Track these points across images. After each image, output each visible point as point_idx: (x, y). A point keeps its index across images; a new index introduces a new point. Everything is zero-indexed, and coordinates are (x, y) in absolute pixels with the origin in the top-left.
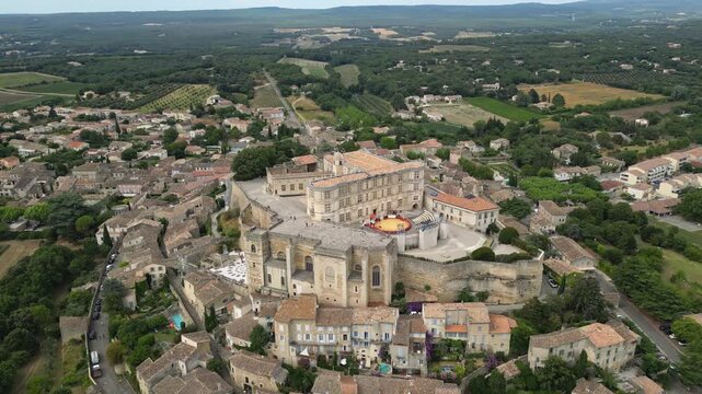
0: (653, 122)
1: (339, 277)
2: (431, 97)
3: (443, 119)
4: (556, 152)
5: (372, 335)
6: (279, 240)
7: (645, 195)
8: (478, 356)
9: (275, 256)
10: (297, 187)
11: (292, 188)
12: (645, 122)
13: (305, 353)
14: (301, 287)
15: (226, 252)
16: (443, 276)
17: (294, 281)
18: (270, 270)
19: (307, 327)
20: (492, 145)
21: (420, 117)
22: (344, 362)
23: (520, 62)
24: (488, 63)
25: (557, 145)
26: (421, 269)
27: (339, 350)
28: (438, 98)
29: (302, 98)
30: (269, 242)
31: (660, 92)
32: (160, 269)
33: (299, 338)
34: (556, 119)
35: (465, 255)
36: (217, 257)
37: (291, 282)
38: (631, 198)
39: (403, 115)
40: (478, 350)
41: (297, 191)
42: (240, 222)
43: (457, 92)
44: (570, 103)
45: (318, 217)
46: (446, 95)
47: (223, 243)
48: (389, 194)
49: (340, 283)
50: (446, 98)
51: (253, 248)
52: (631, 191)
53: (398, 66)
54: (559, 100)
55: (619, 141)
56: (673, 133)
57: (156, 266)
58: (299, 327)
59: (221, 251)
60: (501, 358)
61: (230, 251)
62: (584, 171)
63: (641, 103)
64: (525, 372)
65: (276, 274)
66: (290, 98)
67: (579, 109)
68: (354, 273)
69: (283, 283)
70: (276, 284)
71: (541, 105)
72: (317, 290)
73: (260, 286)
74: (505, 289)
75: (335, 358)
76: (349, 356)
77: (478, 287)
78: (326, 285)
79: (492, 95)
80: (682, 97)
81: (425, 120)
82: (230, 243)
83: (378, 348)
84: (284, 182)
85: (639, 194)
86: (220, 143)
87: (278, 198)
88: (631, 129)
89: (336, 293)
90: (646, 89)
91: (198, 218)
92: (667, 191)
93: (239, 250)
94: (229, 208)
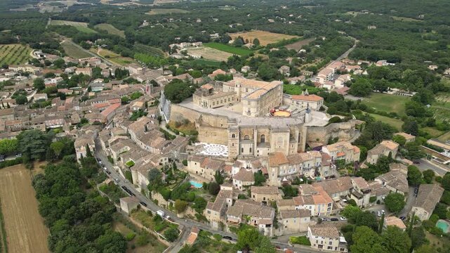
0: (308, 51)
1: (285, 141)
2: (185, 44)
3: (202, 57)
4: (281, 71)
5: (312, 164)
6: (246, 129)
7: (332, 87)
8: (350, 164)
9: (243, 138)
10: (220, 102)
11: (218, 103)
12: (304, 51)
13: (285, 180)
14: (262, 151)
15: (193, 144)
16: (325, 132)
17: (258, 149)
18: (243, 146)
19: (285, 167)
20: (243, 70)
21: (187, 57)
22: (302, 180)
23: (217, 20)
24: (199, 21)
25: (279, 67)
26: (314, 131)
27: (298, 175)
28: (189, 44)
29: (100, 50)
30: (240, 131)
31: (296, 34)
32: (165, 159)
33: (281, 173)
34: (261, 53)
35: (327, 123)
36: (189, 147)
37: (256, 150)
38: (327, 89)
39: (177, 57)
40: (350, 162)
42: (198, 125)
43: (198, 40)
44: (263, 43)
45: (253, 115)
46: (191, 42)
47: (190, 140)
49: (285, 144)
50: (194, 44)
51: (233, 136)
52: (325, 86)
53: (144, 24)
54: (257, 42)
55: (301, 62)
56: (319, 56)
57: (163, 158)
58: (281, 168)
59: (190, 144)
60: (358, 163)
62: (299, 78)
63: (294, 41)
64: (371, 166)
65: (246, 147)
66: (92, 50)
67: (270, 46)
68: (292, 138)
69: (250, 151)
70: (247, 152)
71: (248, 45)
72: (272, 150)
73: (236, 155)
74: (345, 134)
75: (297, 179)
76: (302, 177)
77: (334, 136)
78: (277, 147)
79: (217, 41)
80: (308, 37)
81: (191, 59)
82: (194, 138)
83: (314, 170)
85: (329, 87)
86: (78, 84)
87: (215, 110)
88: (302, 55)
89: (283, 150)
90: (289, 33)
92: (339, 84)
93: (199, 142)
94: (170, 121)
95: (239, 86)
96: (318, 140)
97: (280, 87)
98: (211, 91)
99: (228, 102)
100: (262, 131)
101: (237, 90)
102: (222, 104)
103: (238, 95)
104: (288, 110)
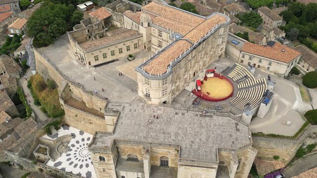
6: (129, 146)
9: (125, 157)
10: (109, 54)
11: (105, 56)
15: (54, 132)
18: (123, 174)
30: (117, 148)
41: (110, 58)
42: (62, 102)
47: (50, 125)
48: (206, 54)
51: (101, 159)
59: (49, 133)
61: (57, 129)
65: (130, 176)
82: (57, 121)
84: (96, 53)
87: (94, 72)
91: (7, 89)
93: (66, 126)
94: (37, 73)
95: (146, 25)
96: (276, 158)
97: (222, 31)
98: (108, 22)
99: (125, 54)
100: (161, 151)
101: (143, 30)
102: (114, 58)
103: (145, 39)
104: (231, 75)
